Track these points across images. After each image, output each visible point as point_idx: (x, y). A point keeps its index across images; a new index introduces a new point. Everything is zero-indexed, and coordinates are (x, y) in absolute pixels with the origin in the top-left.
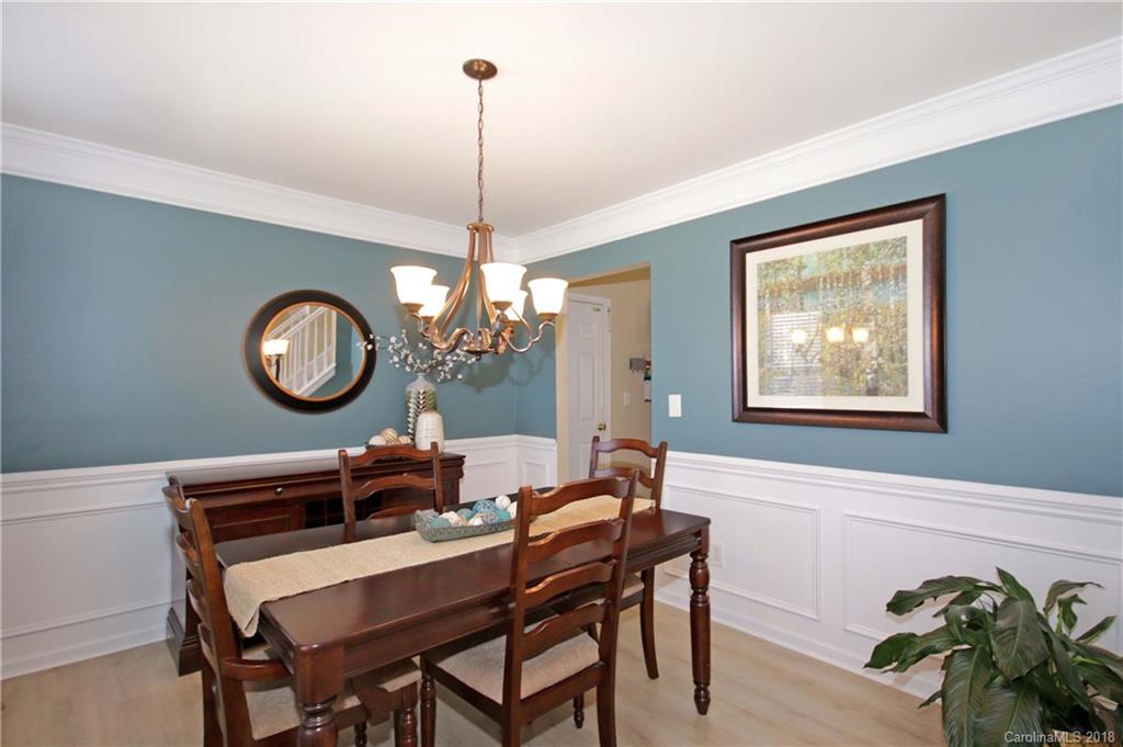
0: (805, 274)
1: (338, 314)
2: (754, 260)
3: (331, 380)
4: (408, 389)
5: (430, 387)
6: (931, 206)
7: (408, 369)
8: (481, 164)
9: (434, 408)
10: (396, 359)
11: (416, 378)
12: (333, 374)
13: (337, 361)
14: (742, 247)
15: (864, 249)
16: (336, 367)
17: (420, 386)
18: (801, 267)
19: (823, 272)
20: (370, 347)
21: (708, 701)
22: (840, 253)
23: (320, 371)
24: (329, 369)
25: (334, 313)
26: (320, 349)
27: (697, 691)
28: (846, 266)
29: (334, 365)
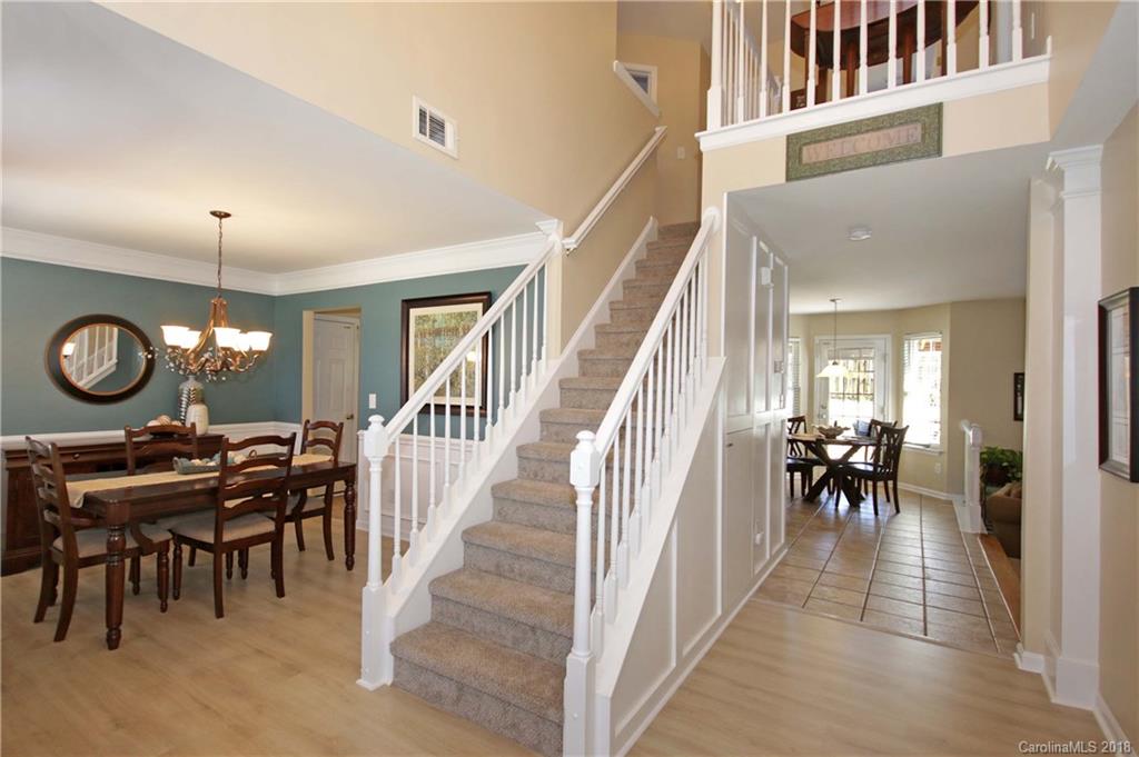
0: (436, 325)
1: (119, 330)
2: (414, 312)
3: (111, 375)
4: (181, 387)
5: (199, 386)
6: (485, 297)
7: (181, 372)
8: (219, 272)
9: (202, 401)
10: (172, 365)
11: (187, 379)
12: (114, 369)
13: (118, 358)
14: (410, 303)
15: (460, 314)
16: (117, 364)
17: (190, 385)
18: (434, 321)
19: (444, 325)
20: (150, 356)
21: (353, 563)
22: (450, 315)
23: (101, 365)
24: (110, 365)
25: (116, 330)
26: (102, 344)
27: (347, 559)
28: (453, 323)
29: (115, 360)
